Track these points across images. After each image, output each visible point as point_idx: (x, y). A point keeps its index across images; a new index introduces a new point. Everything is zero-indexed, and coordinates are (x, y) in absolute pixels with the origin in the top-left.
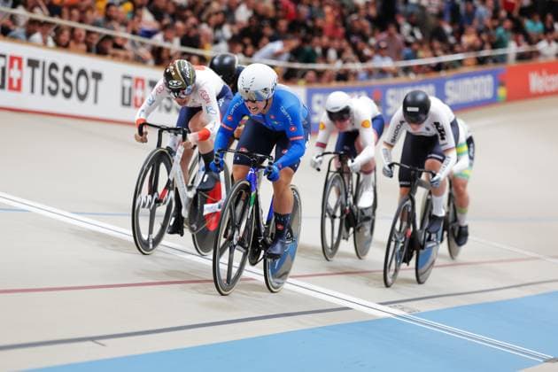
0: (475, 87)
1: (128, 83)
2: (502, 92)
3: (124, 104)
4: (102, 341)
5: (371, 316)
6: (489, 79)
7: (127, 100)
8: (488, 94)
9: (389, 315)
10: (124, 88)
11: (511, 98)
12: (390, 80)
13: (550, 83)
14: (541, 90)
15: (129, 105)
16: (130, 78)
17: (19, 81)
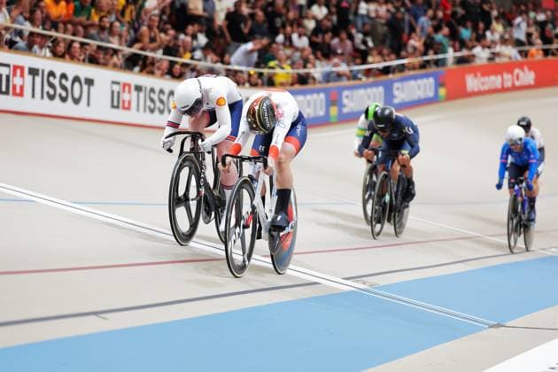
0: (419, 87)
1: (116, 88)
2: (442, 92)
3: (113, 106)
4: (103, 315)
6: (430, 81)
7: (115, 104)
8: (430, 94)
10: (113, 92)
11: (451, 97)
12: (345, 83)
14: (476, 89)
15: (118, 107)
16: (118, 83)
17: (22, 88)
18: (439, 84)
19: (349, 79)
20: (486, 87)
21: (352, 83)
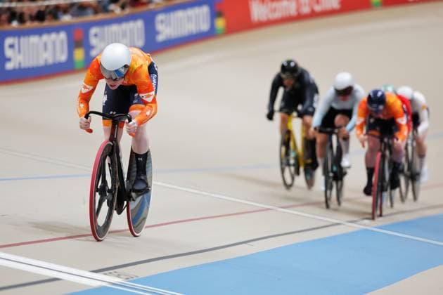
0: (189, 19)
2: (220, 23)
5: (85, 285)
6: (204, 10)
8: (205, 27)
9: (104, 284)
11: (231, 30)
12: (90, 17)
13: (274, 10)
14: (264, 18)
18: (215, 14)
19: (96, 12)
20: (277, 15)
21: (101, 16)
